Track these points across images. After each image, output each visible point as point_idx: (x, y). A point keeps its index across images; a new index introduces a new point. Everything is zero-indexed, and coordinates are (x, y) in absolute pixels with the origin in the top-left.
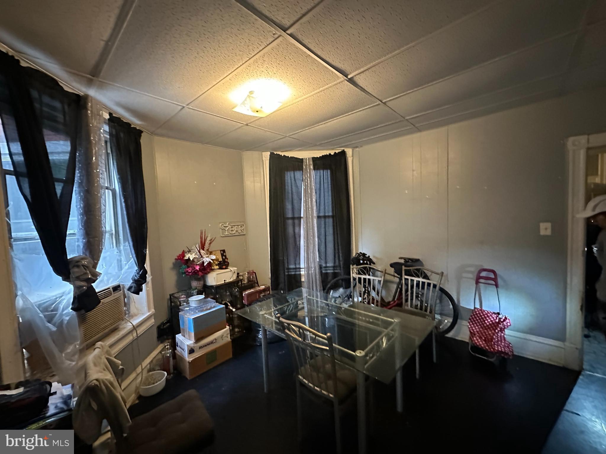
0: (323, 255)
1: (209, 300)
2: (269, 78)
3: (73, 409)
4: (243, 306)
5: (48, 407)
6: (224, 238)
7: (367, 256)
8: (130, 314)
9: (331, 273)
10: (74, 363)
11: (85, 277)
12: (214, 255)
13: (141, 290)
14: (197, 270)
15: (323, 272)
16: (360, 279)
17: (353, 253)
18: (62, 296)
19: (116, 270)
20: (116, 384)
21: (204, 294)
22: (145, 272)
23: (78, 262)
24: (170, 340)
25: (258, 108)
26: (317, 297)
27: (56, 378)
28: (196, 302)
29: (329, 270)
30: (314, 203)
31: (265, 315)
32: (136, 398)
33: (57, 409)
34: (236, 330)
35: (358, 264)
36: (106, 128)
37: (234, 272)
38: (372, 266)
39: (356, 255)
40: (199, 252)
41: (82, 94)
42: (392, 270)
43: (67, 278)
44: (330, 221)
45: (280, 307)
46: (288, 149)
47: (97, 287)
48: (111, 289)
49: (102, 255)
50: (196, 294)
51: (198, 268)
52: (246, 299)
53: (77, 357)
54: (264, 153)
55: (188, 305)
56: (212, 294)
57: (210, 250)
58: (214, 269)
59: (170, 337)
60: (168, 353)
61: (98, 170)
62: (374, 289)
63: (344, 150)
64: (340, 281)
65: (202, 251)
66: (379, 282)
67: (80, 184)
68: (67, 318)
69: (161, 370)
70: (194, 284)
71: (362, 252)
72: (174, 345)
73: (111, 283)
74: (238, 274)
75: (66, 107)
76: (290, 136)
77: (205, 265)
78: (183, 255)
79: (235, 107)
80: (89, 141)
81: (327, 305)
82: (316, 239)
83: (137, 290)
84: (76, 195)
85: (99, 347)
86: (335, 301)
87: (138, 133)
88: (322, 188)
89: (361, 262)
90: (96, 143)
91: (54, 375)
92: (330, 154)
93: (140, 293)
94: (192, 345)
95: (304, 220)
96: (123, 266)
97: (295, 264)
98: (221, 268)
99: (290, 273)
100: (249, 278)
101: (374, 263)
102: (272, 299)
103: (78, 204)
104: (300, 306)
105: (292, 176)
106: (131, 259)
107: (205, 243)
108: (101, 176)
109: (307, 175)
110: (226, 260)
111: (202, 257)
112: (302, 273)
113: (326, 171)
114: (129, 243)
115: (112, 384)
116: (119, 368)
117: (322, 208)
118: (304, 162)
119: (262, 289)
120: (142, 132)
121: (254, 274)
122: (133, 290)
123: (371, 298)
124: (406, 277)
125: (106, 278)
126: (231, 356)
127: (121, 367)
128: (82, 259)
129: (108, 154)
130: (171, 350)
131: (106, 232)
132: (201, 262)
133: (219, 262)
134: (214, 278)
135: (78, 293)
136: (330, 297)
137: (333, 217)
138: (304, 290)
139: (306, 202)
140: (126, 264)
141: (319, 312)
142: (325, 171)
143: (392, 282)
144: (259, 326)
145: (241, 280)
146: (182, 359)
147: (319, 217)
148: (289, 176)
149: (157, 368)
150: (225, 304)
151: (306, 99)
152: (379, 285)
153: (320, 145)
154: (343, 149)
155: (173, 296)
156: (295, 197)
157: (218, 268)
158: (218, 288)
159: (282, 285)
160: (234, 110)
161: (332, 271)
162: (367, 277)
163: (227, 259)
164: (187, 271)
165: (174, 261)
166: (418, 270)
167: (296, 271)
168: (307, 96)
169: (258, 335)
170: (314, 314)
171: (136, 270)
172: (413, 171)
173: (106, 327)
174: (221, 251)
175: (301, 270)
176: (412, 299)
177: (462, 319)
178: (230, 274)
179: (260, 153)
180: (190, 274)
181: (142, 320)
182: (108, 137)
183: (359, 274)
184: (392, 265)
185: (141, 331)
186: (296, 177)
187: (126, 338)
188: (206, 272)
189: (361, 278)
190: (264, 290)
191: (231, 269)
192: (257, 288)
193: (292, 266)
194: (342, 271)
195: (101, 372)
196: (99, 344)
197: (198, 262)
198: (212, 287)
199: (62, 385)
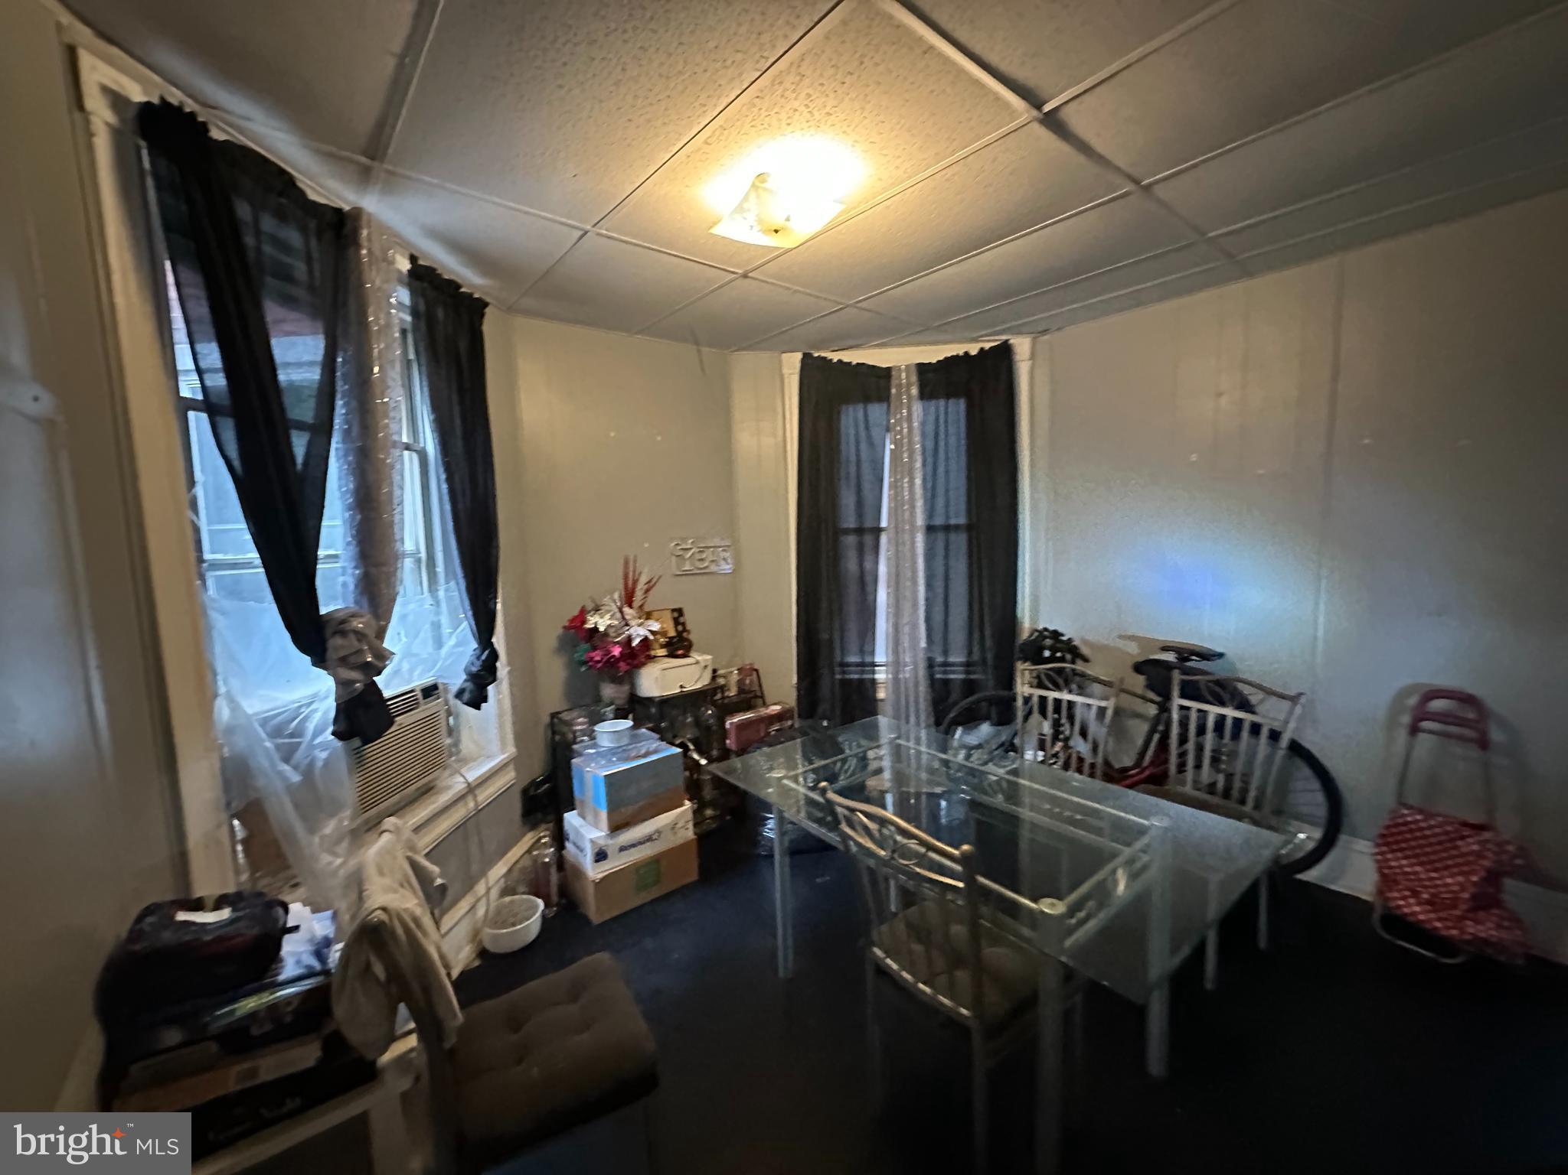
0: (938, 632)
1: (643, 734)
2: (813, 130)
3: (333, 971)
4: (725, 754)
5: (281, 960)
6: (682, 578)
7: (1064, 638)
8: (461, 755)
9: (961, 679)
10: (339, 861)
11: (358, 660)
12: (657, 620)
13: (485, 700)
14: (615, 656)
15: (938, 676)
16: (1043, 700)
17: (1021, 631)
18: (311, 703)
19: (430, 649)
20: (427, 921)
21: (631, 716)
22: (494, 656)
23: (343, 622)
24: (551, 825)
25: (778, 222)
26: (918, 741)
27: (301, 891)
28: (613, 736)
29: (953, 672)
30: (919, 491)
31: (785, 782)
32: (474, 955)
33: (300, 968)
34: (709, 812)
35: (1039, 660)
36: (403, 295)
37: (706, 667)
38: (1080, 666)
39: (1031, 635)
40: (621, 612)
41: (346, 208)
42: (1139, 682)
43: (320, 661)
44: (960, 541)
45: (823, 762)
46: (851, 343)
47: (387, 686)
48: (419, 693)
49: (397, 610)
50: (611, 716)
51: (617, 651)
52: (733, 736)
53: (345, 844)
54: (785, 356)
55: (593, 742)
56: (649, 718)
57: (647, 608)
58: (655, 657)
59: (551, 817)
60: (546, 856)
61: (386, 400)
62: (1084, 733)
63: (1007, 341)
64: (984, 704)
65: (626, 610)
66: (1102, 711)
67: (347, 433)
68: (324, 755)
69: (529, 894)
70: (608, 691)
71: (1051, 628)
72: (560, 838)
73: (419, 679)
74: (715, 671)
75: (313, 242)
76: (859, 305)
77: (634, 645)
78: (581, 618)
79: (715, 224)
80: (364, 325)
81: (946, 763)
82: (922, 589)
83: (477, 700)
84: (338, 460)
85: (391, 829)
86: (968, 757)
87: (476, 308)
88: (942, 449)
89: (1047, 653)
90: (379, 331)
91: (296, 885)
92: (966, 353)
93: (483, 705)
94: (603, 842)
95: (887, 538)
96: (444, 639)
97: (862, 652)
98: (672, 655)
99: (847, 677)
100: (740, 682)
101: (1086, 660)
102: (799, 740)
103: (343, 482)
104: (873, 766)
105: (861, 414)
106: (462, 622)
107: (634, 590)
108: (392, 414)
109: (901, 411)
110: (685, 634)
111: (627, 624)
112: (881, 675)
113: (955, 401)
114: (458, 584)
115: (416, 921)
116: (435, 885)
117: (940, 502)
118: (893, 377)
119: (773, 713)
120: (486, 305)
121: (755, 673)
122: (466, 696)
123: (1074, 756)
124: (1184, 702)
125: (406, 666)
126: (694, 877)
127: (439, 881)
128: (353, 616)
129: (408, 364)
130: (552, 849)
131: (404, 555)
132: (624, 636)
133: (670, 638)
134: (657, 680)
135: (346, 698)
136: (955, 744)
137: (969, 528)
138: (883, 721)
139: (896, 487)
140: (451, 634)
141: (921, 782)
142: (951, 401)
143: (1137, 716)
144: (767, 807)
145: (722, 688)
146: (578, 872)
147: (930, 529)
148: (851, 418)
149: (522, 889)
150: (682, 745)
154: (1004, 338)
155: (557, 718)
156: (866, 473)
157: (665, 653)
158: (666, 702)
159: (823, 707)
160: (714, 231)
161: (961, 676)
162: (1065, 696)
163: (688, 632)
164: (591, 659)
165: (560, 631)
166: (1221, 685)
167: (863, 672)
169: (761, 828)
170: (908, 786)
171: (475, 650)
173: (406, 784)
174: (674, 610)
175: (876, 668)
176: (1198, 766)
177: (1354, 834)
178: (695, 671)
179: (776, 355)
180: (599, 665)
181: (486, 773)
182: (408, 318)
183: (1041, 685)
184: (1138, 668)
185: (485, 795)
186: (871, 418)
187: (453, 810)
188: (636, 662)
189: (1047, 698)
190: (779, 717)
191: (698, 658)
192: (761, 709)
193: (853, 659)
194: (990, 677)
195: (395, 891)
196: (390, 822)
197: (617, 637)
198: (650, 700)
199: (314, 911)
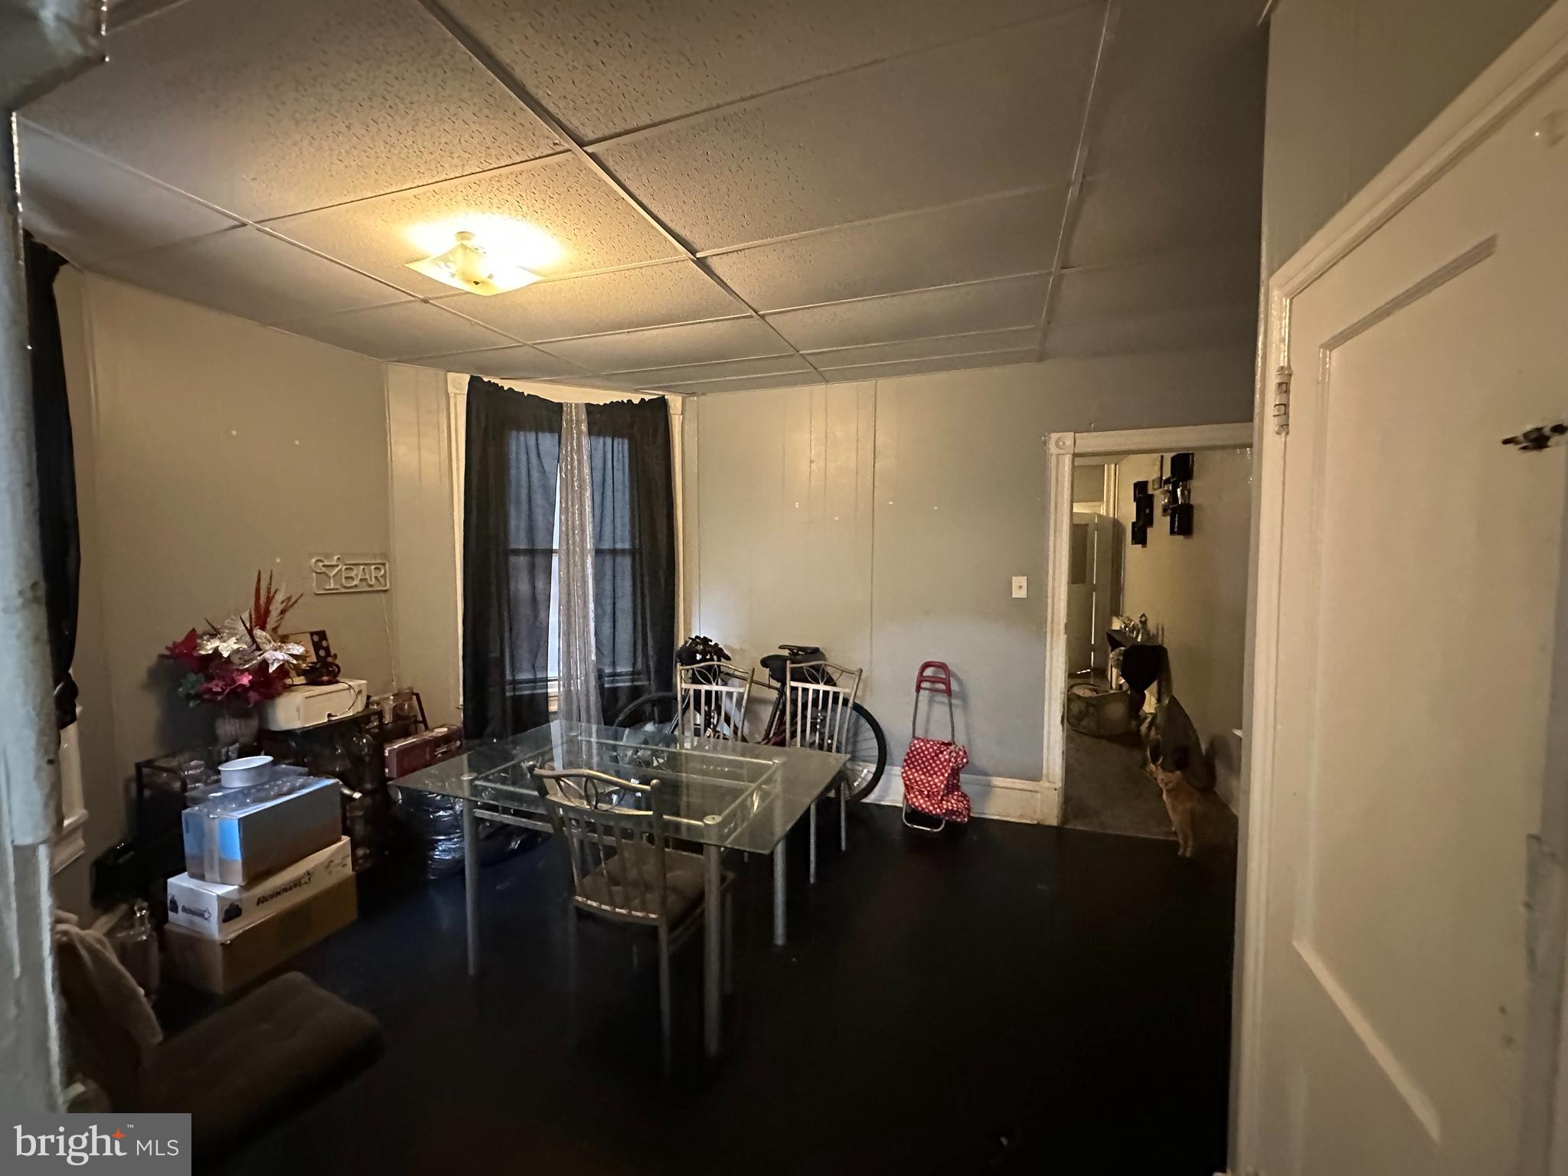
0: (607, 648)
1: (286, 769)
2: (519, 217)
6: (325, 597)
7: (712, 643)
9: (629, 686)
12: (295, 644)
14: (242, 686)
15: (606, 686)
16: (697, 693)
17: (678, 642)
21: (266, 752)
24: (146, 896)
25: (481, 276)
28: (245, 774)
29: (623, 681)
30: (588, 517)
35: (693, 661)
37: (360, 692)
38: (724, 663)
39: (686, 642)
40: (251, 634)
42: (765, 674)
44: (625, 563)
46: (524, 376)
50: (235, 755)
51: (245, 680)
52: (394, 763)
54: (451, 376)
55: (218, 784)
57: (281, 632)
58: (293, 685)
60: (138, 934)
62: (728, 720)
63: (663, 397)
64: (648, 706)
65: (258, 632)
66: (740, 698)
70: (228, 727)
71: (702, 636)
72: (160, 909)
74: (369, 697)
76: (536, 346)
77: (271, 671)
78: (190, 644)
82: (591, 606)
88: (609, 481)
89: (699, 657)
92: (630, 401)
94: (235, 896)
95: (560, 558)
97: (534, 670)
98: (314, 682)
99: (517, 693)
100: (397, 710)
101: (728, 658)
105: (532, 443)
107: (267, 612)
109: (572, 444)
110: (330, 660)
111: (258, 649)
112: (553, 689)
113: (620, 440)
117: (607, 529)
118: (564, 414)
119: (438, 736)
120: (63, 262)
121: (414, 697)
124: (794, 684)
126: (354, 916)
130: (148, 925)
132: (254, 662)
133: (311, 663)
134: (298, 710)
137: (633, 552)
138: (556, 727)
139: (567, 512)
142: (616, 441)
143: (764, 702)
145: (378, 715)
146: (196, 940)
147: (598, 552)
148: (522, 443)
151: (596, 276)
152: (737, 712)
153: (609, 377)
154: (661, 393)
155: (149, 768)
156: (539, 499)
157: (304, 682)
158: (310, 735)
159: (492, 726)
160: (414, 266)
161: (628, 684)
162: (714, 688)
163: (334, 657)
164: (208, 691)
166: (816, 668)
167: (534, 688)
168: (598, 271)
169: (431, 853)
172: (811, 462)
174: (312, 634)
175: (549, 683)
176: (803, 731)
177: (892, 764)
178: (348, 698)
179: (441, 373)
180: (219, 698)
183: (695, 681)
184: (765, 662)
186: (542, 447)
188: (270, 692)
189: (700, 691)
190: (446, 739)
191: (350, 683)
192: (425, 734)
193: (524, 675)
194: (653, 681)
197: (246, 664)
198: (290, 734)
